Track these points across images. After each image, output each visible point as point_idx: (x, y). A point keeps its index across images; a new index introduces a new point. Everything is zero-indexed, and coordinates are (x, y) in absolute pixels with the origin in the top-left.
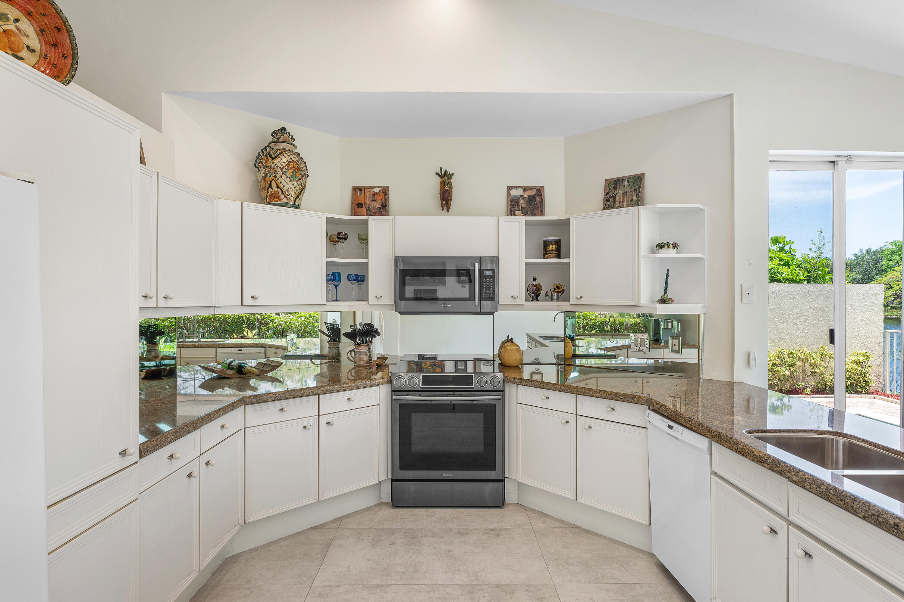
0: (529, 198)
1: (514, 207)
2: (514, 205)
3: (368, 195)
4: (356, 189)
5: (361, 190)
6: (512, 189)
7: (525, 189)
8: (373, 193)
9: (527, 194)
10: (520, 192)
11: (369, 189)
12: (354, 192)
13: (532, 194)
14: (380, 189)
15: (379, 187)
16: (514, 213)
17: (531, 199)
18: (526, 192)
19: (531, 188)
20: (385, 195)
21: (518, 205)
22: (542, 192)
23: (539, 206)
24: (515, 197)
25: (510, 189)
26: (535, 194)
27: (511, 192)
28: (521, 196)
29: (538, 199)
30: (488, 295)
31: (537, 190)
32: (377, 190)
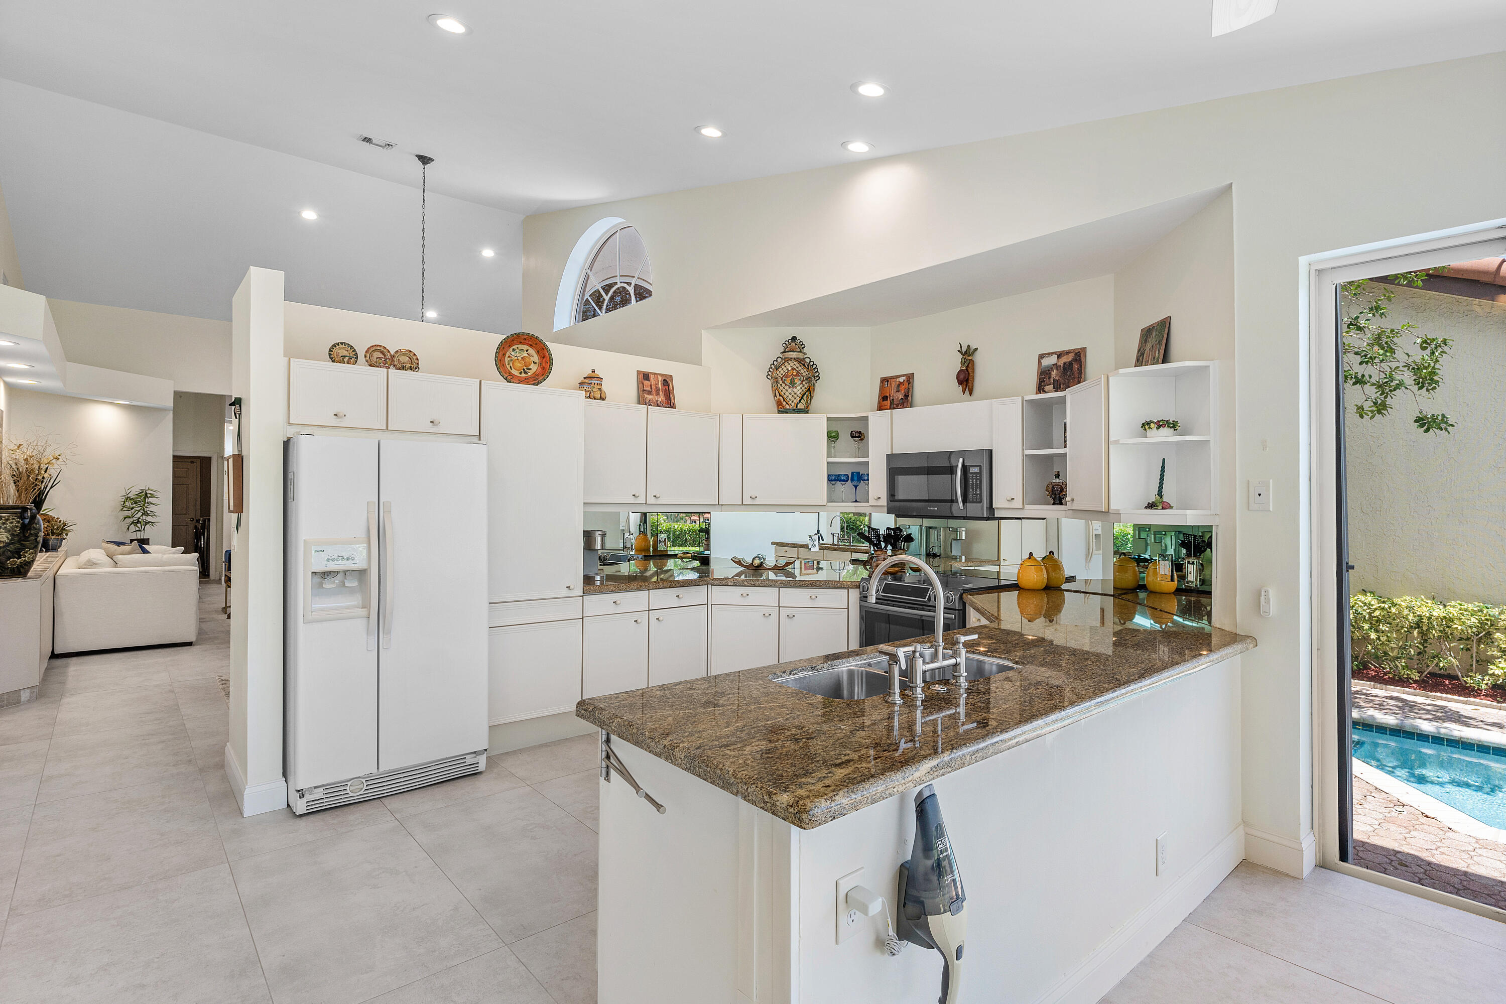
0: (1064, 367)
1: (1044, 381)
2: (1044, 378)
3: (893, 386)
4: (885, 381)
5: (888, 381)
6: (1044, 357)
7: (1060, 355)
8: (897, 383)
9: (1066, 359)
10: (1053, 360)
11: (895, 379)
12: (882, 384)
13: (1068, 360)
14: (905, 377)
15: (903, 375)
16: (1044, 388)
17: (1068, 367)
18: (1061, 358)
19: (1068, 353)
20: (909, 384)
21: (1050, 378)
22: (1082, 355)
23: (1076, 375)
24: (1048, 367)
25: (1041, 357)
26: (1073, 360)
27: (1042, 361)
28: (1054, 365)
29: (1076, 366)
30: (975, 497)
31: (1076, 353)
32: (901, 379)
